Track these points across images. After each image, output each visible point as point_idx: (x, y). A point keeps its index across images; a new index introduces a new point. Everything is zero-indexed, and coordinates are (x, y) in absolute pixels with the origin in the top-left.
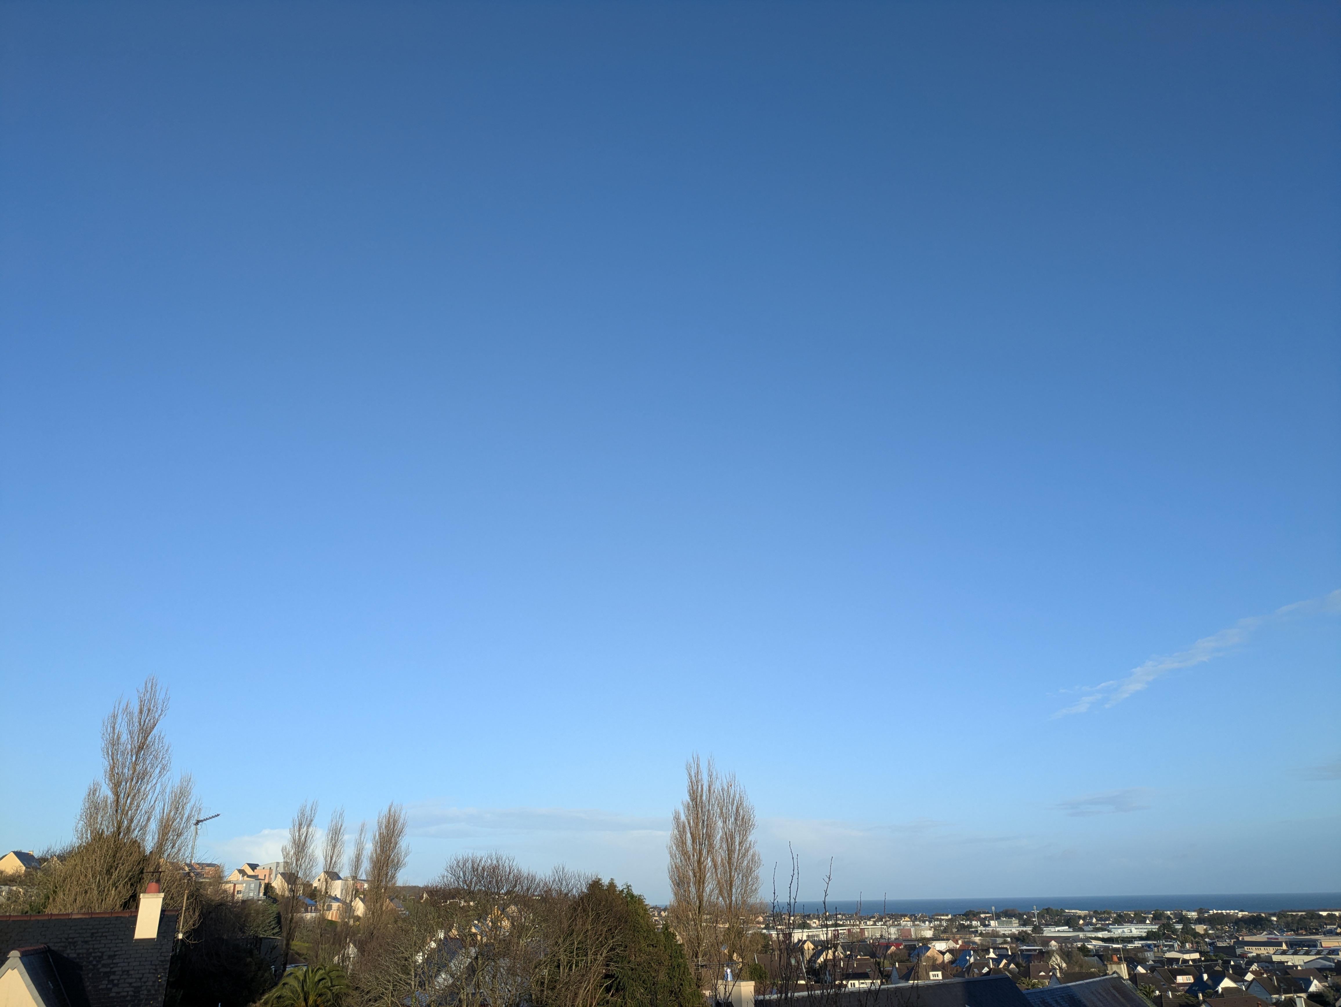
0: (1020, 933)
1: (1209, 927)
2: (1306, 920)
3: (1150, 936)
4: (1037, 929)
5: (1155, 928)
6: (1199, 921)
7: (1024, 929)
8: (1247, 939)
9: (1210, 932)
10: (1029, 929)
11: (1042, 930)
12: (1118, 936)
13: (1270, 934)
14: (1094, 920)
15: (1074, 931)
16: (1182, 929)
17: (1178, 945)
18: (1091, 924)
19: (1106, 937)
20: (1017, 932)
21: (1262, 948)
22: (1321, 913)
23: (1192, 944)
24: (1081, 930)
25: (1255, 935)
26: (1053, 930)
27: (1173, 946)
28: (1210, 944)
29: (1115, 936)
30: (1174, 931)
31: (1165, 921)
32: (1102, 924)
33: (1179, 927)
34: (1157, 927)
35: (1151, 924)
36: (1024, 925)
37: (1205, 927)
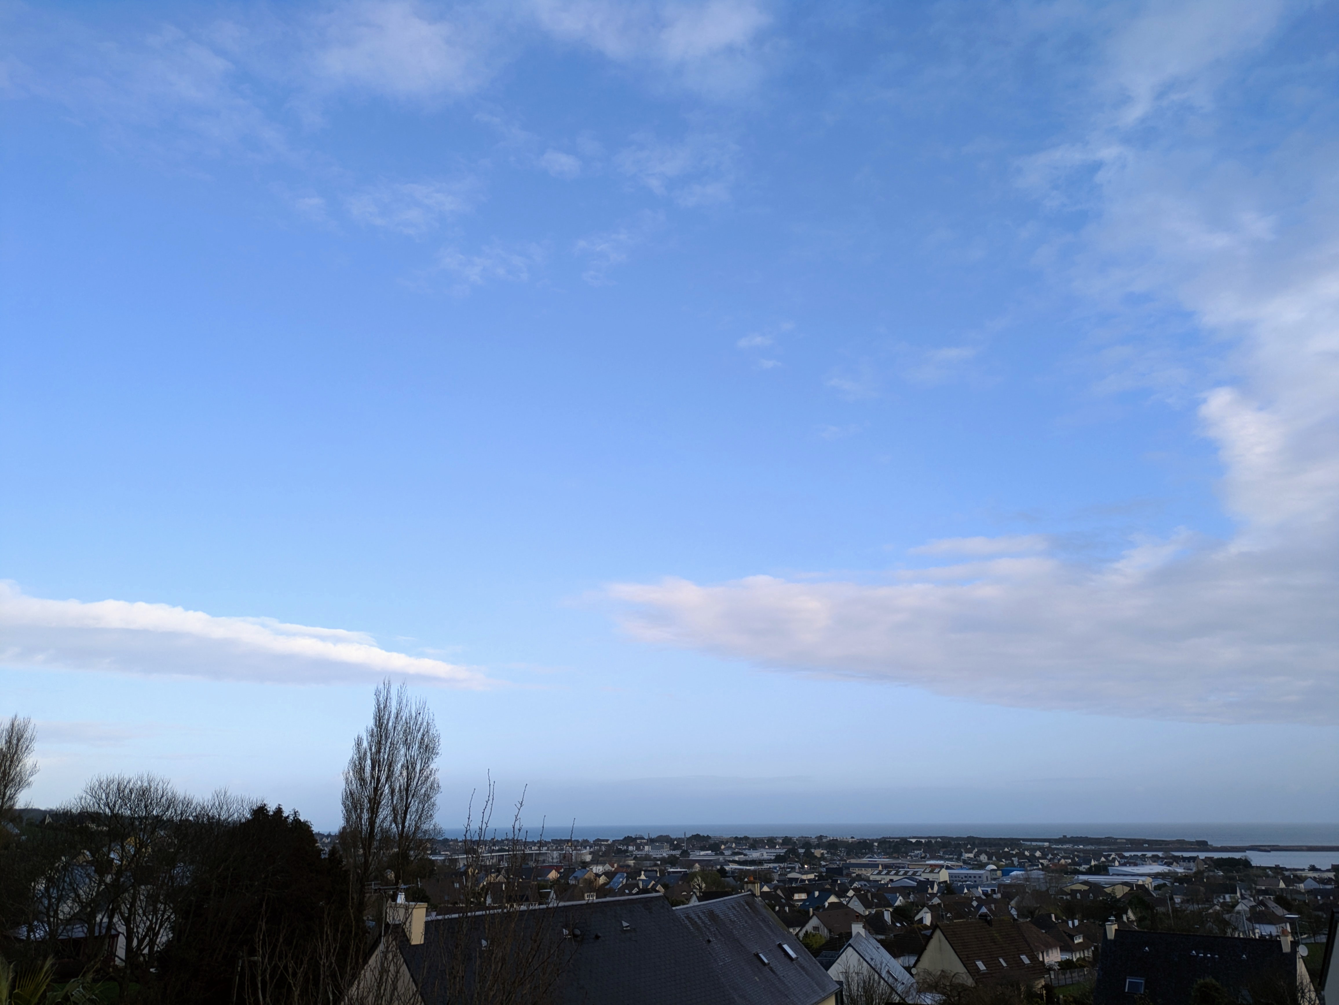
0: (669, 857)
1: (825, 852)
2: (900, 846)
3: (779, 859)
4: (685, 853)
5: (782, 851)
6: (818, 846)
7: (674, 853)
8: (853, 861)
9: (826, 855)
10: (677, 853)
11: (689, 854)
12: (752, 859)
13: (870, 858)
14: (734, 845)
15: (716, 854)
16: (804, 853)
17: (799, 868)
18: (731, 848)
19: (741, 860)
20: (667, 856)
21: (863, 869)
22: (911, 840)
23: (810, 866)
24: (722, 854)
25: (860, 858)
26: (698, 854)
27: (795, 868)
28: (824, 866)
29: (749, 859)
30: (798, 855)
31: (791, 847)
32: (740, 849)
33: (801, 851)
34: (784, 851)
35: (780, 848)
36: (674, 850)
37: (822, 851)
